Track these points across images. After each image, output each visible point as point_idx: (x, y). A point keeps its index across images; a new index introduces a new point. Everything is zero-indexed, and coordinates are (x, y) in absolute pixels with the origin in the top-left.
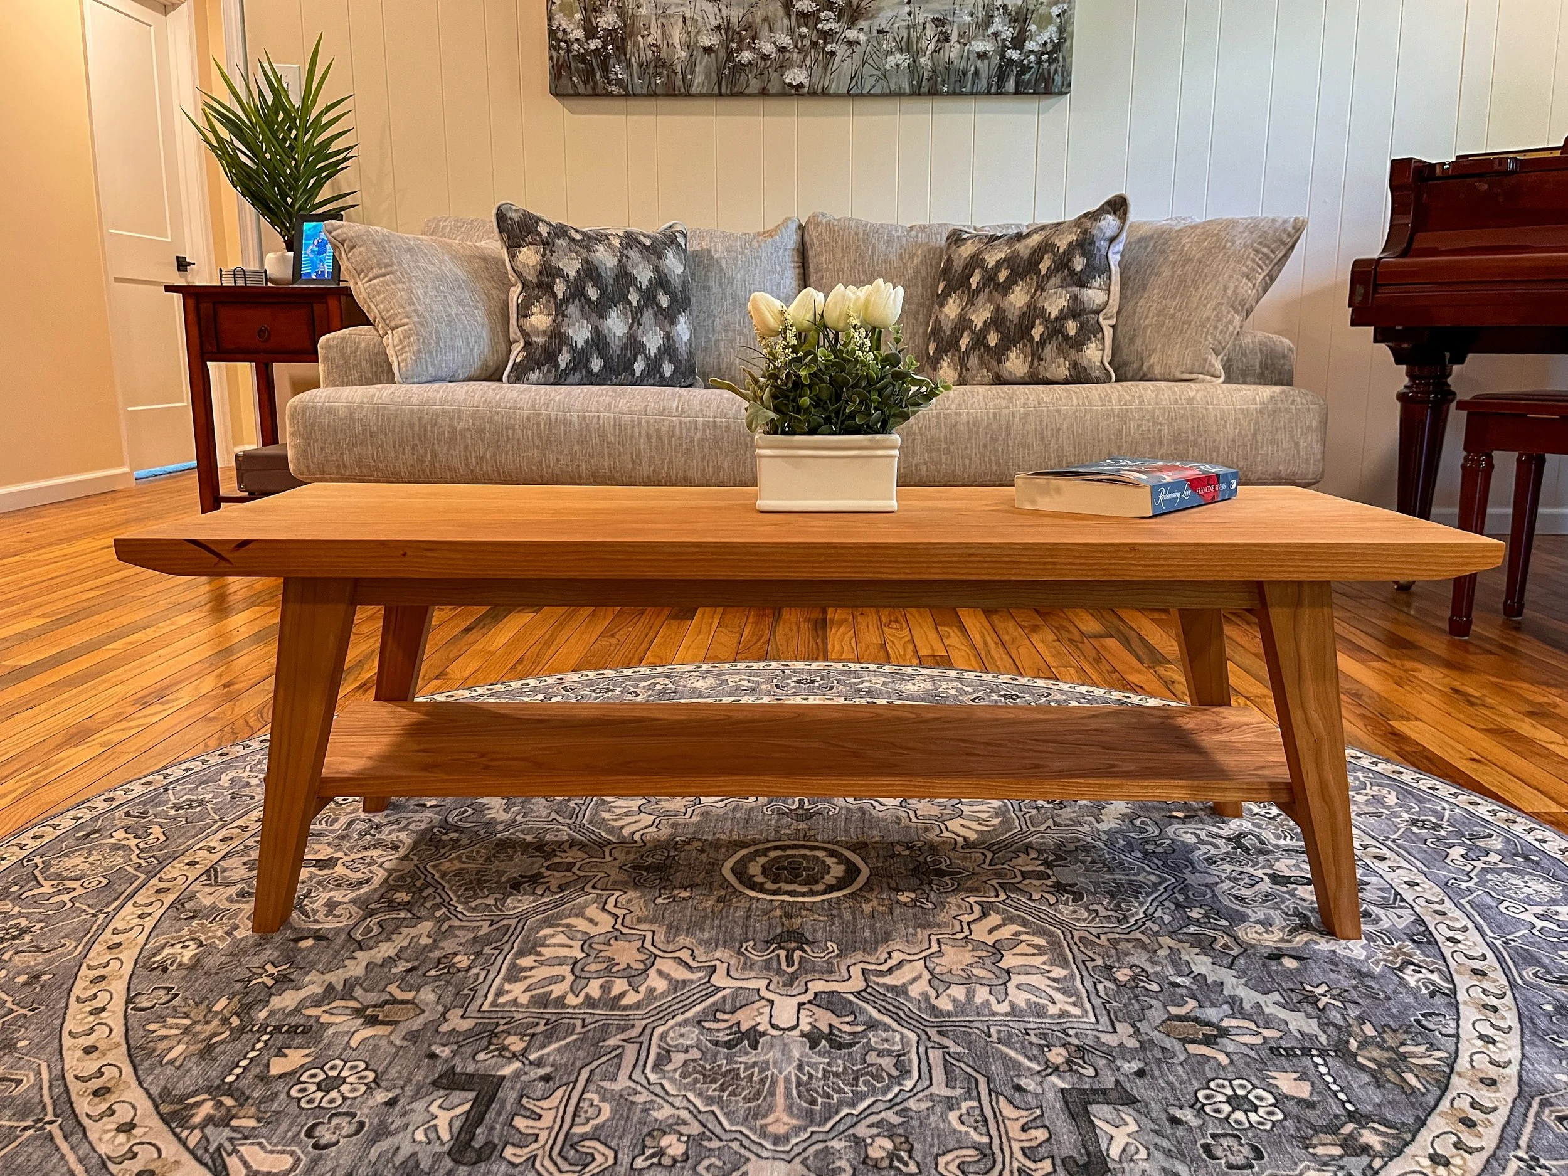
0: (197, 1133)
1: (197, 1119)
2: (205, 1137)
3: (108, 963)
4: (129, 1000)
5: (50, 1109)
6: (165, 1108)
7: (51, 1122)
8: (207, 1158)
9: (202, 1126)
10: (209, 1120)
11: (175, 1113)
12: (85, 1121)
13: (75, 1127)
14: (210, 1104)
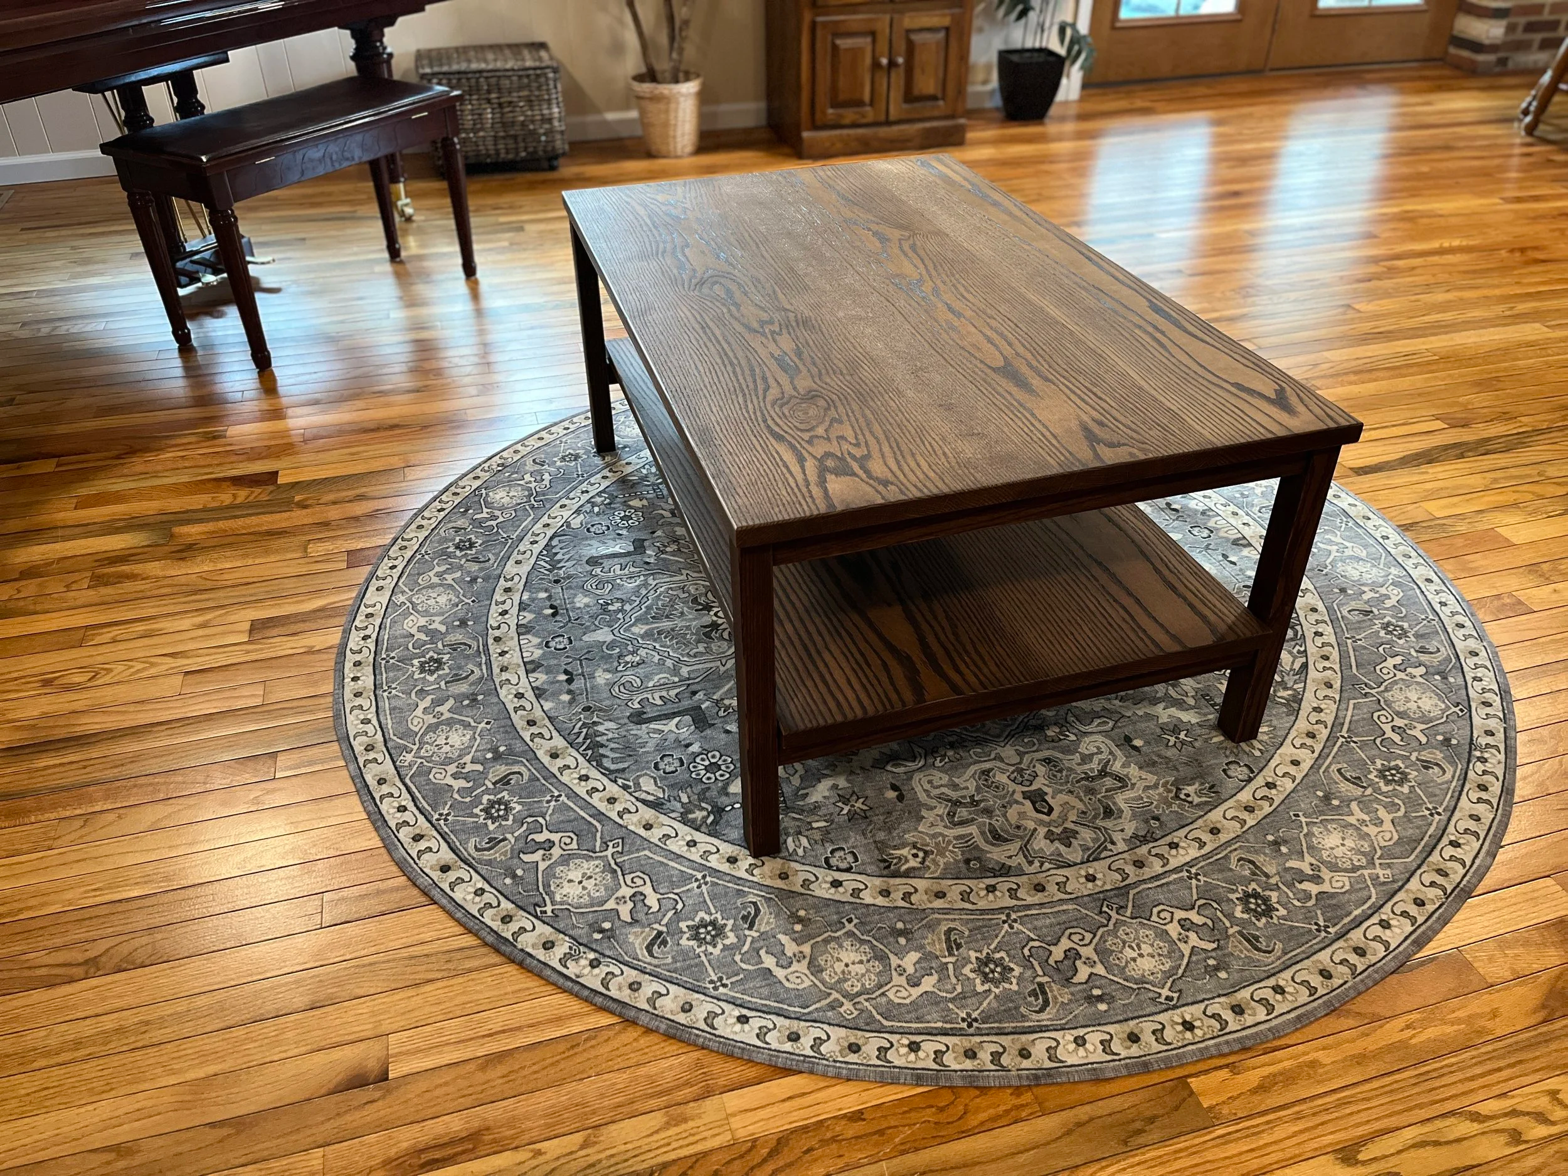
0: (1295, 687)
1: (1290, 692)
2: (1295, 682)
3: (1232, 819)
4: (1250, 780)
5: (1339, 744)
6: (1295, 705)
7: (1343, 737)
8: (1304, 675)
9: (1291, 688)
10: (1286, 689)
11: (1294, 701)
12: (1329, 726)
13: (1337, 724)
14: (1279, 694)
